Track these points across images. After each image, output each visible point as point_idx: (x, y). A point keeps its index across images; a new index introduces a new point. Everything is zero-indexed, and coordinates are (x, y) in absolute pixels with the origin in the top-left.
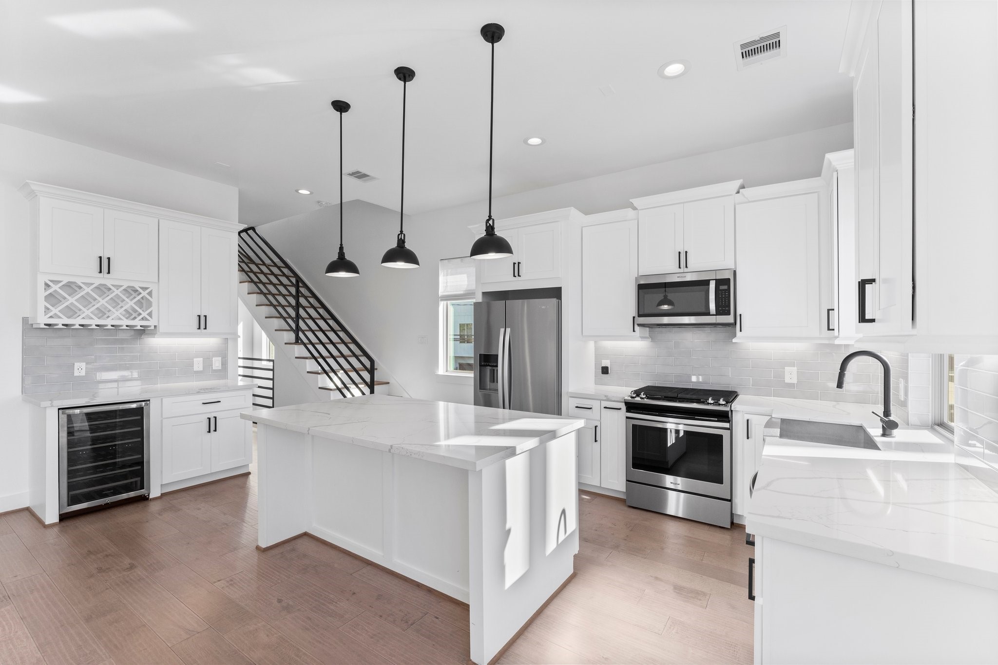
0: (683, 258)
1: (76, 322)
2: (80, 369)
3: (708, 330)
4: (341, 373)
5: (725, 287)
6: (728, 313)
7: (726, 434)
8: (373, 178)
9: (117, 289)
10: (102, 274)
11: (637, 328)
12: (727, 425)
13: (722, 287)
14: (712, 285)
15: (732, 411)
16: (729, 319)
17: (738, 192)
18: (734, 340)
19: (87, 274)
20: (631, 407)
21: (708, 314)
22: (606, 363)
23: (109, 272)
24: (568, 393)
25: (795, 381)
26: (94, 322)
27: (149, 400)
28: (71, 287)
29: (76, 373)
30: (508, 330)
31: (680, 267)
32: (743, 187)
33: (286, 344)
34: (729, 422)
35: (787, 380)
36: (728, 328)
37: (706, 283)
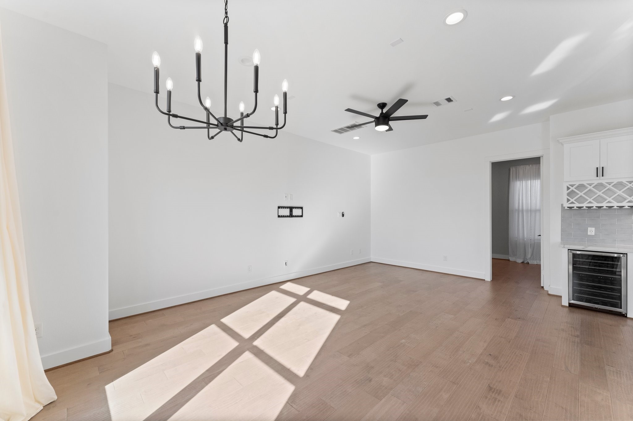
1: (585, 205)
2: (591, 231)
9: (610, 185)
10: (598, 178)
23: (603, 176)
26: (595, 205)
27: (626, 253)
28: (581, 187)
29: (589, 233)
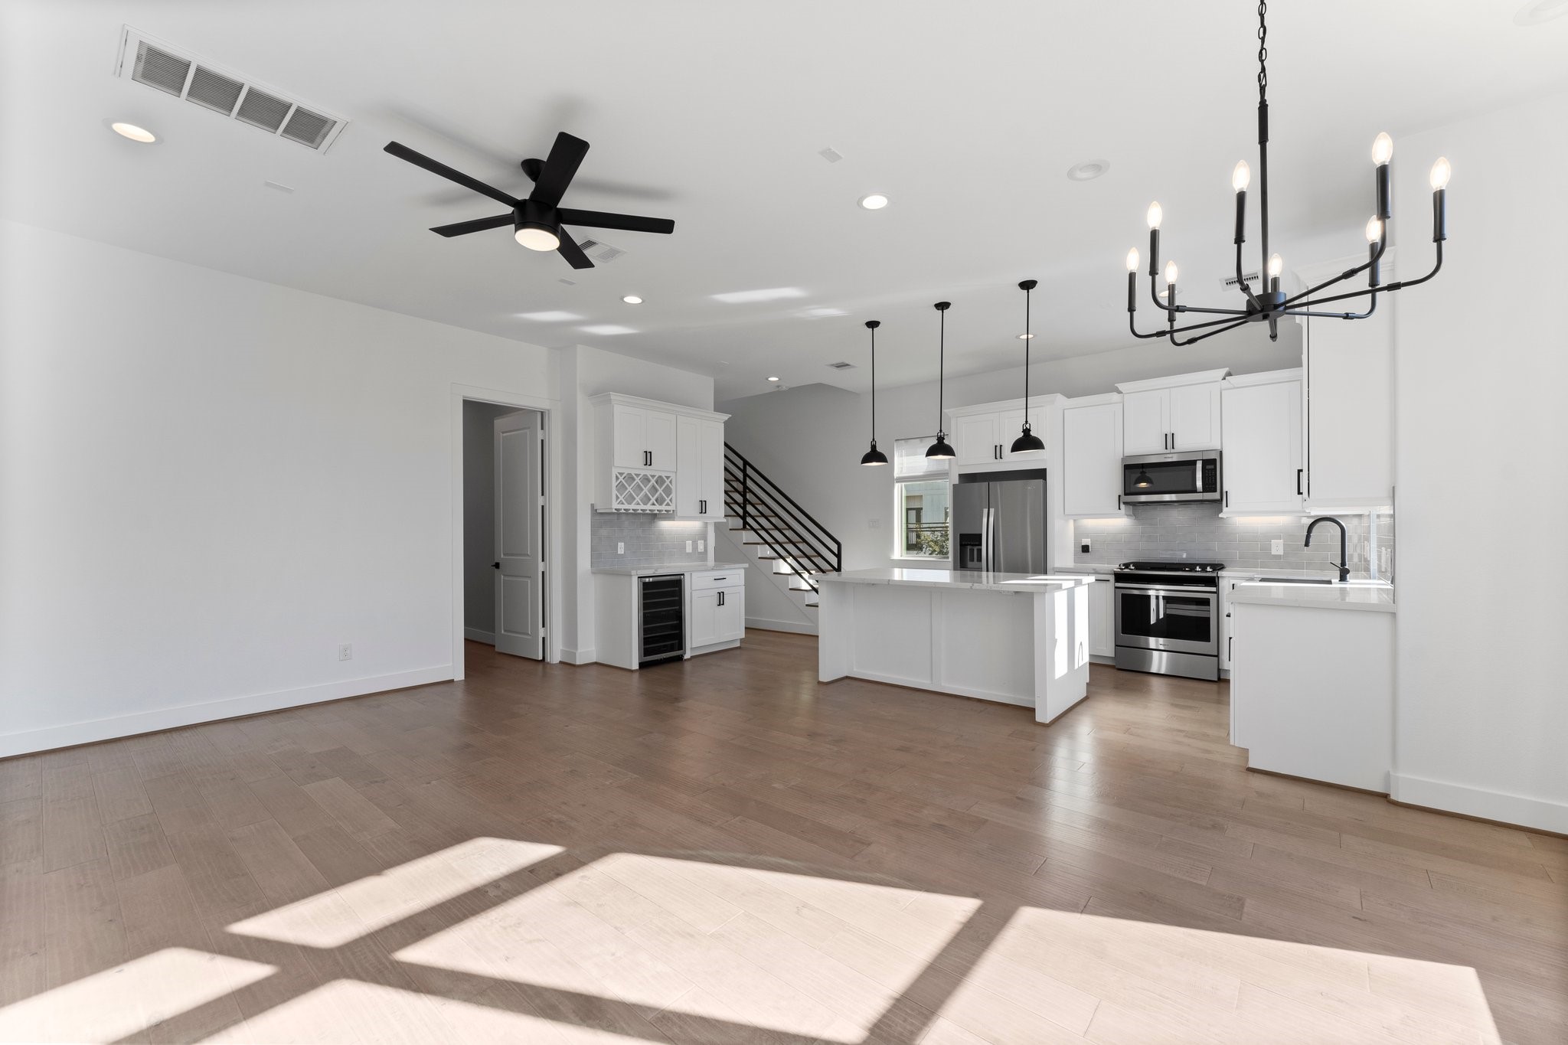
0: (1169, 440)
1: (632, 507)
2: (621, 548)
3: (1194, 506)
4: (790, 560)
5: (1212, 467)
6: (1215, 490)
7: (1213, 598)
8: (853, 367)
9: (654, 479)
10: (646, 466)
11: (1122, 506)
12: (1214, 589)
13: (1208, 467)
14: (1199, 465)
15: (1218, 577)
16: (1216, 496)
17: (1224, 379)
18: (1220, 516)
19: (636, 466)
20: (1119, 577)
21: (1195, 491)
22: (1086, 541)
23: (650, 465)
24: (1054, 568)
25: (1281, 552)
26: (640, 508)
27: (683, 575)
28: (630, 478)
29: (619, 552)
30: (992, 511)
31: (1166, 448)
32: (1229, 374)
33: (730, 530)
34: (1216, 586)
35: (1274, 552)
36: (1215, 504)
37: (1193, 463)
